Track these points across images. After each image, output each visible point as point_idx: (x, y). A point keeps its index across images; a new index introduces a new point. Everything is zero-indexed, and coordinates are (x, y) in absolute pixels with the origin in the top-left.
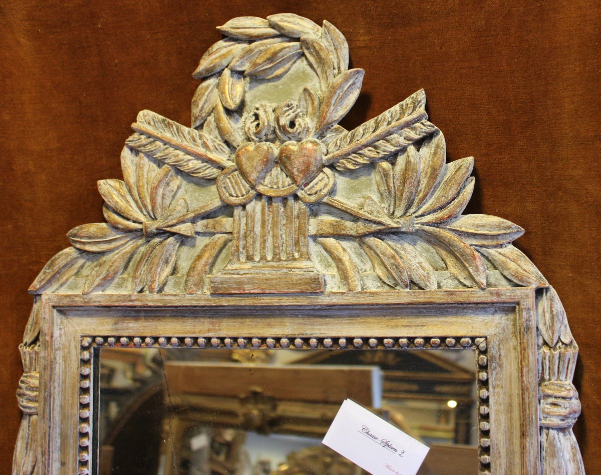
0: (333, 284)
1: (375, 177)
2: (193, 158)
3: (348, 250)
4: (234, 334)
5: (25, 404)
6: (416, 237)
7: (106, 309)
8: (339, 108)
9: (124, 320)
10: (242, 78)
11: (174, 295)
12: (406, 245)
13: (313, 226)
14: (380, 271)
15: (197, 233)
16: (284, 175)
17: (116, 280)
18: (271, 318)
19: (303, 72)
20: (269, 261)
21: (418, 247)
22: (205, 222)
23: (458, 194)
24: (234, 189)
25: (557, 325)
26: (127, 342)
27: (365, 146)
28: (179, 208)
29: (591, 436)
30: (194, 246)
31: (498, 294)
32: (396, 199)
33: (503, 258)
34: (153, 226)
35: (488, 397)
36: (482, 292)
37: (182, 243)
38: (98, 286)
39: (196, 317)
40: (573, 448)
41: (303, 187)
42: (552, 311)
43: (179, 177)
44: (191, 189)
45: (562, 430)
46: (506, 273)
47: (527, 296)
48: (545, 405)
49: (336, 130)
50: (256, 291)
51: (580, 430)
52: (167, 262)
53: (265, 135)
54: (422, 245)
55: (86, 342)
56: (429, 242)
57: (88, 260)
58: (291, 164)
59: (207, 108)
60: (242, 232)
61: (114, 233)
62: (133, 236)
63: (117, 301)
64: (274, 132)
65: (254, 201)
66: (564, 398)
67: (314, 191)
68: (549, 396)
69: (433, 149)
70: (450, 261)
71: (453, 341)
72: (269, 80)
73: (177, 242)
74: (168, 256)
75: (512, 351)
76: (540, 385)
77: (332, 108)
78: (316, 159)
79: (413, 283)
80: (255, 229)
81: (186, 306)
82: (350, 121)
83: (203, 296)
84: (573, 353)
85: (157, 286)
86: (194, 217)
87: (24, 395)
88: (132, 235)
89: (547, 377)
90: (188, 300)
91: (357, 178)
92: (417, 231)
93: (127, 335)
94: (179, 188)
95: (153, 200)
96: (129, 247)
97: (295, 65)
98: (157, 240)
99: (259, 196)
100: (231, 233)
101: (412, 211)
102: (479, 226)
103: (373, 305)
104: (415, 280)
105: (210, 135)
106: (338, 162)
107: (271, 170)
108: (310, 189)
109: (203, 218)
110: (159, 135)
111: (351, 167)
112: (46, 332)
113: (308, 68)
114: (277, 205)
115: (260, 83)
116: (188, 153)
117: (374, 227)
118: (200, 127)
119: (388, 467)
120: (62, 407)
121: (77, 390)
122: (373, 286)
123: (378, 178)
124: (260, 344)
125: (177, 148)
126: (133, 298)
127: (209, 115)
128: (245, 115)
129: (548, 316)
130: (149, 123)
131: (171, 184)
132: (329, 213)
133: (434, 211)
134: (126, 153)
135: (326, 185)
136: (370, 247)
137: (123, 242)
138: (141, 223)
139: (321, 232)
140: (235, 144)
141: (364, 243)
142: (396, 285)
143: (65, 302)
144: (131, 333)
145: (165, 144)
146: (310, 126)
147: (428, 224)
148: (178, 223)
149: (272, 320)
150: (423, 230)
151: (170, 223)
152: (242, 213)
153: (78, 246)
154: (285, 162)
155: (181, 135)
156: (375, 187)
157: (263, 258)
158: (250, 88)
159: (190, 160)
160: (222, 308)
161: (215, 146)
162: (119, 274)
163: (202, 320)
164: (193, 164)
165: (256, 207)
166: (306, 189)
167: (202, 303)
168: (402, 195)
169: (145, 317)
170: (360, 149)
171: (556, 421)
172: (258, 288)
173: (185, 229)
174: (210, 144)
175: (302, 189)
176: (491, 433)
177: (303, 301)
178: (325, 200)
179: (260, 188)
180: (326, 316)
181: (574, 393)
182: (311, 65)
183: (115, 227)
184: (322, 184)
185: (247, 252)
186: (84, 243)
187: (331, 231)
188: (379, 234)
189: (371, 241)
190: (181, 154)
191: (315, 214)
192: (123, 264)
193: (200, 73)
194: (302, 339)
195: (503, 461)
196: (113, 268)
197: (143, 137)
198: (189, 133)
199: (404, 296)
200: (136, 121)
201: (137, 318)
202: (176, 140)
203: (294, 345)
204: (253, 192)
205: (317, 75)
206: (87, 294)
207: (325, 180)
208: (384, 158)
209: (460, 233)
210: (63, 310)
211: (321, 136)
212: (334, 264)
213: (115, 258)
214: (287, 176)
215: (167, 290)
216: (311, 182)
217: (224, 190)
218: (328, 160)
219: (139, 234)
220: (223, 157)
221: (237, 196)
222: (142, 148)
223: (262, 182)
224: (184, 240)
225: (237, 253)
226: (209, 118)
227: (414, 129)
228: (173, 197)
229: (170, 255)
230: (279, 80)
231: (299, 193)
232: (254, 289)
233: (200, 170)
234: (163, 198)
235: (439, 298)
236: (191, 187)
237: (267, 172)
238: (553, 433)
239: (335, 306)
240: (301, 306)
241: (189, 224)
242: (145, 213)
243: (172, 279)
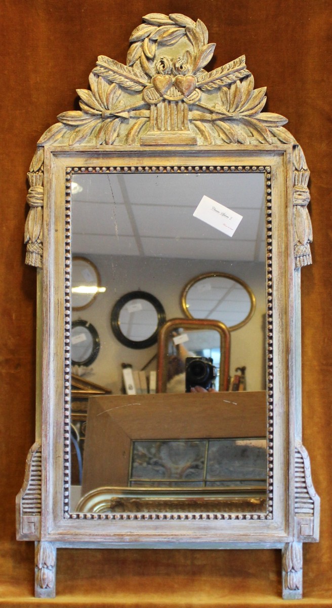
0: (200, 141)
1: (220, 94)
3: (207, 127)
4: (150, 165)
5: (34, 201)
6: (239, 122)
7: (82, 153)
8: (204, 61)
9: (90, 159)
10: (155, 43)
11: (119, 146)
12: (234, 125)
13: (190, 115)
14: (222, 136)
15: (131, 117)
16: (177, 91)
17: (86, 139)
18: (170, 157)
19: (185, 43)
20: (168, 131)
21: (239, 126)
22: (134, 112)
23: (259, 103)
24: (152, 96)
25: (302, 162)
26: (92, 169)
27: (217, 79)
28: (121, 105)
29: (314, 212)
30: (128, 124)
31: (277, 147)
32: (231, 105)
33: (279, 132)
34: (108, 113)
35: (271, 193)
36: (270, 146)
37: (122, 122)
38: (78, 141)
40: (307, 214)
41: (186, 97)
42: (299, 155)
43: (120, 90)
45: (302, 206)
46: (280, 138)
47: (289, 148)
48: (296, 195)
49: (202, 71)
50: (164, 144)
51: (309, 207)
52: (115, 131)
53: (168, 72)
54: (241, 126)
55: (69, 170)
56: (245, 124)
57: (68, 130)
58: (182, 86)
59: (137, 57)
60: (155, 117)
61: (85, 116)
63: (89, 149)
64: (172, 70)
65: (161, 102)
66: (304, 192)
67: (192, 99)
68: (298, 191)
69: (248, 83)
70: (255, 133)
71: (256, 168)
72: (168, 45)
73: (120, 121)
75: (282, 172)
76: (294, 187)
77: (201, 61)
78: (193, 84)
79: (239, 142)
80: (162, 116)
81: (126, 151)
82: (209, 68)
83: (136, 147)
84: (308, 173)
85: (110, 141)
86: (129, 109)
87: (34, 197)
88: (95, 117)
89: (296, 184)
90: (127, 148)
91: (211, 94)
92: (240, 119)
93: (92, 166)
94: (120, 95)
95: (107, 100)
96: (93, 123)
97: (181, 39)
98: (109, 120)
99: (164, 100)
100: (149, 118)
101: (238, 110)
102: (268, 117)
103: (220, 151)
104: (239, 140)
105: (138, 70)
106: (203, 86)
107: (170, 88)
108: (190, 98)
109: (133, 110)
110: (112, 68)
111: (210, 89)
112: (48, 164)
113: (188, 41)
114: (173, 104)
115: (164, 47)
116: (127, 78)
117: (221, 116)
118: (132, 66)
119: (224, 225)
120: (55, 203)
121: (64, 194)
122: (219, 142)
123: (222, 94)
124: (163, 170)
125: (121, 75)
126: (98, 147)
127: (137, 60)
128: (155, 61)
129: (298, 157)
130: (105, 62)
131: (116, 93)
132: (197, 110)
133: (248, 110)
134: (91, 76)
135: (197, 97)
136: (218, 126)
137: (90, 121)
138: (101, 111)
139: (194, 118)
140: (151, 75)
141: (215, 124)
142: (231, 142)
143: (59, 149)
144: (95, 165)
145: (114, 73)
146: (190, 68)
147: (246, 116)
148: (122, 112)
149: (170, 159)
150: (243, 119)
151: (118, 111)
152: (155, 108)
153: (65, 122)
154: (178, 84)
155: (123, 69)
156: (220, 99)
157: (166, 129)
158: (158, 49)
159: (127, 81)
160: (145, 152)
161: (141, 76)
162: (87, 137)
163: (134, 158)
164: (129, 83)
165: (161, 105)
166: (188, 97)
167: (136, 150)
168: (233, 102)
170: (214, 80)
171: (300, 202)
172: (165, 142)
173: (125, 115)
174: (138, 75)
176: (272, 208)
177: (187, 148)
178: (197, 103)
179: (165, 96)
180: (196, 157)
181: (307, 190)
182: (190, 40)
183: (86, 113)
184: (195, 96)
185: (158, 126)
186: (68, 120)
187: (199, 118)
188: (222, 120)
189: (219, 123)
190: (123, 79)
191: (191, 110)
192: (90, 131)
193: (132, 39)
194: (184, 167)
195: (277, 219)
196: (85, 133)
197: (102, 69)
198: (127, 68)
199: (234, 147)
200: (97, 60)
201: (98, 158)
202: (121, 71)
203: (180, 170)
204: (162, 98)
205: (192, 45)
206: (72, 145)
207: (197, 95)
208: (225, 86)
209: (259, 120)
210: (55, 154)
211: (195, 74)
212: (200, 133)
213: (86, 129)
214: (179, 91)
215: (115, 144)
216: (190, 95)
217: (146, 97)
218: (198, 85)
219: (99, 117)
220: (145, 80)
221: (153, 100)
222: (101, 74)
223: (166, 94)
224: (124, 120)
225: (152, 126)
226: (137, 62)
227: (240, 73)
228: (118, 99)
229: (116, 127)
230: (172, 46)
231: (185, 100)
232: (163, 142)
233: (133, 87)
234: (113, 100)
235: (251, 148)
236: (126, 95)
237: (168, 89)
238: (299, 207)
239: (202, 151)
240: (185, 151)
241: (127, 112)
242: (103, 106)
243: (117, 140)
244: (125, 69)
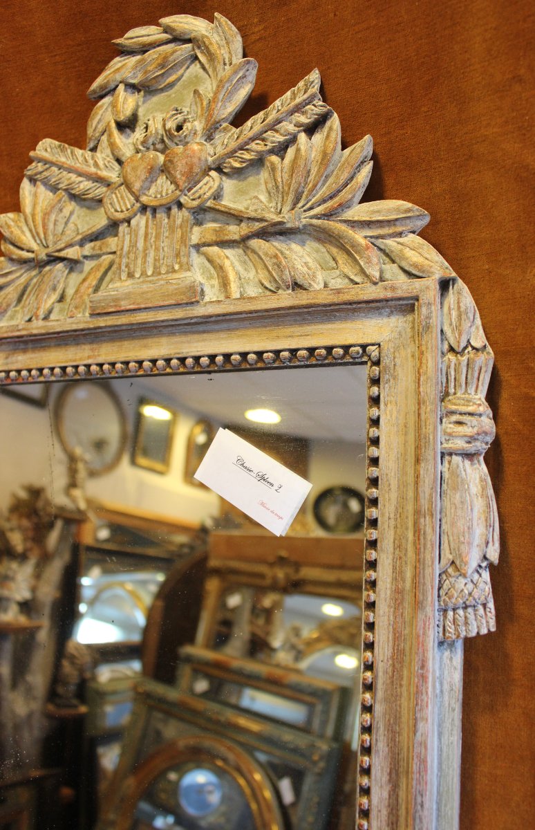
0: (211, 292)
1: (264, 175)
2: (84, 179)
3: (232, 258)
4: (112, 359)
6: (305, 237)
8: (228, 104)
9: (13, 354)
10: (136, 93)
11: (61, 321)
12: (294, 246)
13: (196, 235)
14: (263, 275)
15: (85, 257)
16: (169, 182)
17: (9, 313)
18: (148, 338)
19: (196, 77)
20: (149, 276)
21: (307, 248)
22: (92, 244)
23: (352, 178)
24: (119, 203)
25: (466, 325)
26: (16, 376)
27: (252, 139)
28: (70, 234)
29: (509, 471)
30: (81, 272)
31: (393, 288)
32: (284, 194)
33: (400, 247)
34: (44, 254)
35: (378, 418)
36: (374, 287)
37: (71, 270)
39: (77, 344)
40: (482, 480)
41: (187, 192)
42: (459, 307)
43: (73, 203)
44: (83, 214)
45: (469, 456)
46: (404, 264)
47: (428, 288)
48: (448, 426)
49: (225, 129)
50: (132, 307)
51: (495, 459)
52: (54, 289)
53: (153, 144)
54: (312, 245)
56: (319, 240)
58: (174, 168)
59: (100, 128)
60: (125, 249)
61: (10, 265)
62: (28, 267)
63: (6, 332)
64: (163, 141)
65: (139, 214)
66: (471, 414)
67: (197, 195)
68: (453, 413)
69: (325, 134)
70: (342, 258)
71: (341, 351)
72: (162, 90)
73: (66, 269)
74: (56, 283)
75: (410, 359)
76: (442, 400)
77: (220, 104)
78: (200, 159)
79: (296, 286)
80: (138, 245)
81: (67, 332)
82: (239, 119)
83: (82, 320)
84: (486, 360)
85: (42, 313)
86: (82, 240)
88: (26, 267)
89: (452, 390)
90: (69, 324)
91: (244, 179)
92: (305, 226)
93: (15, 368)
94: (72, 213)
95: (45, 226)
96: (23, 280)
97: (188, 71)
98: (48, 268)
99: (144, 208)
100: (114, 253)
101: (300, 205)
102: (374, 212)
103: (251, 312)
104: (299, 281)
105: (103, 156)
106: (224, 163)
107: (156, 180)
108: (194, 194)
109: (91, 241)
110: (54, 159)
111: (237, 165)
113: (201, 70)
114: (161, 215)
115: (153, 96)
116: (80, 175)
117: (257, 226)
118: (94, 149)
119: (263, 504)
122: (252, 291)
123: (266, 175)
124: (137, 369)
125: (70, 170)
126: (20, 327)
127: (103, 134)
128: (137, 130)
129: (454, 314)
130: (47, 150)
131: (64, 210)
132: (214, 221)
133: (324, 201)
134: (26, 186)
135: (211, 189)
136: (254, 252)
137: (18, 274)
138: (33, 252)
139: (203, 240)
140: (124, 159)
141: (248, 248)
142: (278, 288)
144: (19, 366)
145: (60, 169)
146: (198, 128)
147: (317, 217)
148: (66, 247)
149: (149, 341)
150: (311, 225)
151: (58, 248)
152: (127, 230)
154: (169, 167)
155: (74, 157)
156: (263, 187)
157: (144, 273)
158: (144, 102)
159: (81, 182)
160: (100, 330)
161: (105, 164)
162: (12, 307)
163: (83, 347)
164: (85, 185)
165: (140, 221)
166: (189, 194)
167: (81, 326)
168: (289, 188)
169: (32, 348)
170: (247, 143)
171: (460, 444)
172: (133, 303)
173: (72, 253)
174: (101, 163)
175: (186, 195)
176: (381, 461)
177: (179, 314)
178: (209, 204)
179: (144, 199)
180: (204, 332)
181: (485, 408)
182: (204, 68)
183: (11, 259)
184: (206, 188)
185: (129, 269)
187: (214, 238)
188: (263, 234)
189: (255, 243)
190: (73, 177)
191: (199, 223)
192: (16, 296)
193: (94, 90)
195: (394, 495)
196: (6, 300)
197: (40, 164)
198: (82, 155)
199: (286, 299)
200: (35, 150)
201: (25, 351)
202: (70, 162)
203: (170, 367)
204: (138, 205)
205: (209, 76)
207: (209, 185)
208: (272, 152)
209: (352, 224)
211: (209, 138)
212: (213, 275)
213: (12, 292)
214: (171, 183)
215: (52, 317)
216: (195, 186)
217: (110, 206)
218: (214, 162)
219: (32, 264)
220: (113, 175)
221: (122, 211)
222: (38, 176)
223: (147, 193)
224: (73, 264)
225: (118, 271)
226: (103, 137)
227: (303, 113)
228: (66, 223)
229: (58, 282)
230: (171, 89)
231: (182, 200)
232: (130, 305)
233: (91, 191)
234: (55, 224)
235: (325, 298)
236: (83, 212)
237: (152, 182)
238: (457, 459)
239: (211, 316)
240: (176, 320)
241: (77, 247)
242: (39, 242)
243: (57, 307)
244: (78, 157)
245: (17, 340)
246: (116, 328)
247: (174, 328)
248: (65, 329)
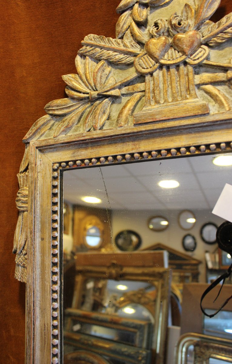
0: (213, 109)
2: (118, 53)
3: (221, 91)
4: (149, 149)
5: (20, 205)
7: (68, 145)
8: (209, 10)
9: (78, 151)
10: (146, 8)
11: (110, 130)
13: (198, 79)
15: (123, 95)
16: (177, 52)
17: (73, 128)
18: (173, 136)
20: (170, 102)
22: (127, 88)
24: (145, 64)
26: (80, 163)
27: (229, 27)
28: (111, 82)
30: (120, 103)
34: (94, 94)
37: (113, 103)
38: (63, 131)
39: (124, 142)
41: (189, 56)
43: (110, 67)
44: (117, 72)
49: (208, 23)
50: (164, 118)
52: (104, 113)
53: (163, 33)
55: (55, 167)
57: (56, 121)
59: (126, 27)
60: (151, 89)
61: (72, 102)
63: (75, 138)
64: (168, 30)
65: (158, 70)
67: (196, 58)
72: (162, 6)
73: (110, 102)
74: (105, 109)
77: (205, 10)
78: (197, 38)
80: (160, 86)
81: (118, 135)
83: (129, 127)
85: (99, 126)
86: (120, 85)
87: (20, 200)
88: (82, 102)
90: (119, 131)
91: (223, 49)
93: (80, 158)
95: (95, 80)
96: (81, 109)
98: (98, 102)
99: (161, 66)
100: (144, 91)
105: (128, 40)
106: (210, 40)
107: (168, 51)
108: (194, 57)
109: (125, 86)
110: (98, 45)
111: (219, 41)
112: (33, 162)
114: (173, 70)
115: (156, 9)
116: (115, 51)
118: (122, 38)
120: (42, 206)
121: (51, 194)
124: (166, 154)
125: (108, 49)
126: (84, 135)
127: (127, 30)
128: (148, 27)
130: (91, 40)
131: (105, 71)
134: (78, 59)
135: (204, 54)
137: (77, 107)
138: (88, 93)
139: (203, 82)
140: (144, 42)
143: (44, 144)
144: (83, 157)
145: (101, 49)
146: (190, 23)
148: (111, 90)
149: (174, 138)
151: (106, 90)
152: (151, 78)
153: (51, 112)
154: (177, 43)
155: (111, 42)
157: (166, 101)
158: (150, 13)
159: (117, 55)
160: (141, 133)
161: (132, 45)
162: (75, 124)
163: (128, 143)
164: (119, 57)
165: (159, 74)
166: (192, 57)
167: (128, 131)
169: (91, 146)
170: (225, 29)
172: (165, 116)
173: (113, 93)
174: (128, 44)
175: (189, 58)
177: (196, 121)
178: (205, 62)
179: (162, 61)
180: (211, 131)
183: (73, 98)
184: (200, 55)
185: (155, 99)
186: (54, 110)
187: (210, 80)
190: (111, 52)
191: (197, 73)
192: (77, 119)
193: (120, 7)
194: (195, 146)
196: (71, 121)
197: (88, 47)
198: (115, 41)
200: (83, 40)
201: (86, 148)
202: (108, 45)
203: (190, 151)
204: (158, 64)
206: (56, 137)
207: (202, 53)
210: (42, 149)
211: (198, 28)
212: (212, 100)
213: (74, 117)
214: (178, 52)
215: (104, 128)
216: (194, 53)
217: (139, 66)
218: (204, 40)
219: (86, 101)
220: (137, 50)
221: (147, 68)
222: (87, 53)
223: (163, 58)
224: (115, 99)
225: (149, 100)
226: (127, 32)
228: (107, 78)
229: (106, 109)
230: (168, 5)
231: (187, 61)
232: (162, 117)
233: (123, 59)
234: (101, 78)
236: (117, 71)
237: (165, 52)
239: (217, 121)
240: (194, 125)
241: (117, 90)
242: (90, 88)
243: (108, 123)
244: (114, 43)
245: (82, 142)
246: (152, 131)
247: (191, 130)
248: (117, 134)
